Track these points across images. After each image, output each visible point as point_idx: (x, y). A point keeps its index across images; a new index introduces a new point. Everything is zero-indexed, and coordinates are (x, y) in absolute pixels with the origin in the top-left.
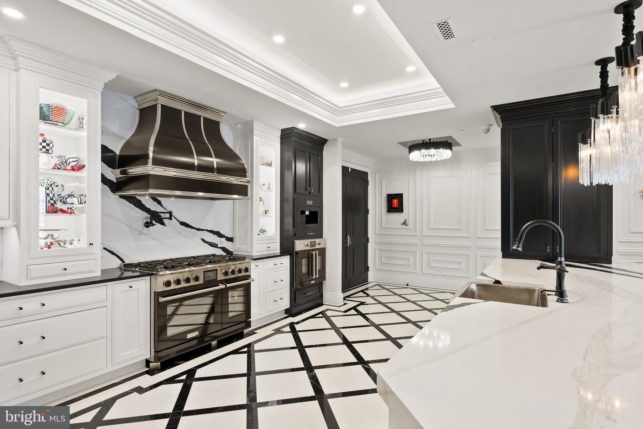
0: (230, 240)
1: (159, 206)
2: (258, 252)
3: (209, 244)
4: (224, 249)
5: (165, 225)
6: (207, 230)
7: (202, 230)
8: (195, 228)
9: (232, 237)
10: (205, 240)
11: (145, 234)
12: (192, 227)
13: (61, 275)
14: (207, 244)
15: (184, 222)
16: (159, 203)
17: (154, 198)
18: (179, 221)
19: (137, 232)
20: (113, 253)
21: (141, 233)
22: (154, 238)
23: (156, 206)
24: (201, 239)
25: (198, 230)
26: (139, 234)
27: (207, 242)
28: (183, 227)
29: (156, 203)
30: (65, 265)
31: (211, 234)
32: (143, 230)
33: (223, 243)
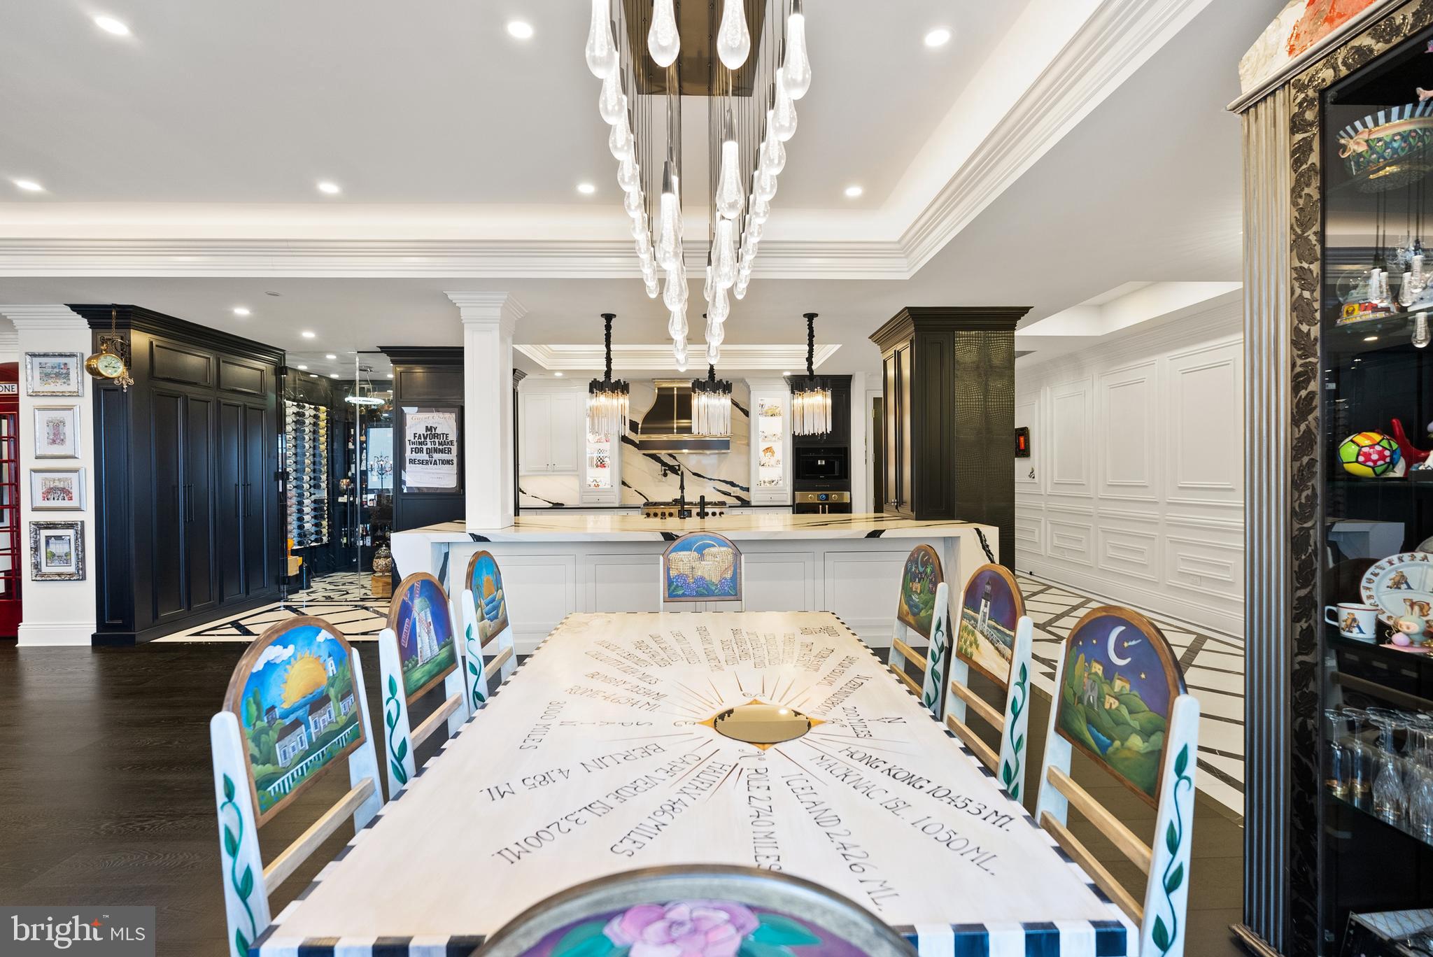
0: (748, 490)
1: (674, 461)
2: (757, 501)
3: (721, 493)
4: (738, 498)
5: (679, 475)
6: (719, 480)
7: (714, 480)
8: (707, 478)
9: (747, 487)
11: (663, 482)
13: (597, 503)
16: (674, 458)
17: (670, 455)
18: (691, 472)
19: (657, 480)
20: (641, 494)
21: (660, 481)
22: (670, 485)
23: (672, 461)
24: (715, 488)
25: (711, 479)
26: (659, 482)
27: (719, 491)
29: (672, 459)
30: (598, 497)
31: (724, 484)
32: (662, 479)
33: (736, 491)
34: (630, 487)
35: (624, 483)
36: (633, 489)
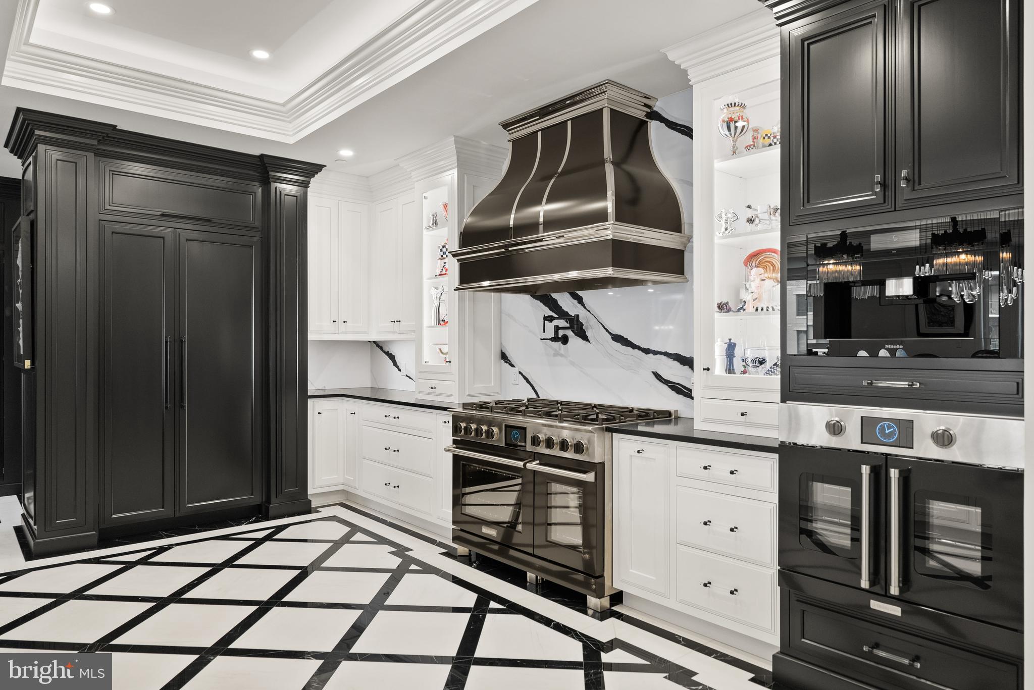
1: (579, 306)
3: (670, 387)
5: (588, 341)
6: (666, 354)
7: (656, 353)
8: (639, 348)
10: (660, 376)
11: (562, 355)
12: (634, 346)
14: (665, 386)
15: (619, 334)
16: (580, 300)
17: (574, 294)
18: (610, 333)
19: (553, 352)
20: (527, 381)
21: (557, 354)
22: (572, 364)
23: (576, 307)
24: (653, 372)
25: (647, 351)
26: (555, 354)
27: (666, 382)
28: (618, 345)
29: (576, 302)
30: (435, 383)
31: (676, 364)
32: (560, 349)
34: (513, 366)
35: (504, 357)
36: (516, 370)
